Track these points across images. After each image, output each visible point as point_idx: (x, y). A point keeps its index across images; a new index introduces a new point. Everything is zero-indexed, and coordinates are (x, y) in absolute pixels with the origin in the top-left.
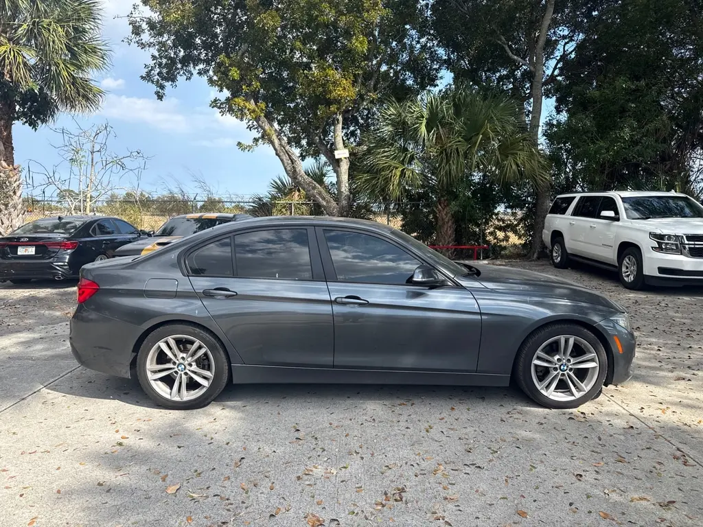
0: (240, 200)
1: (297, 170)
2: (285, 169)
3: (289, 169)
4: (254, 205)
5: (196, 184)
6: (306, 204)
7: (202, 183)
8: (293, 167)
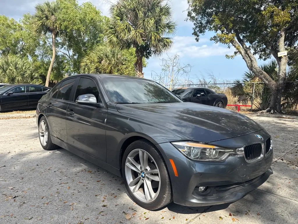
0: (228, 83)
1: (253, 65)
2: (247, 65)
3: (248, 65)
4: (235, 85)
5: (210, 77)
6: (261, 84)
7: (212, 76)
8: (252, 64)
